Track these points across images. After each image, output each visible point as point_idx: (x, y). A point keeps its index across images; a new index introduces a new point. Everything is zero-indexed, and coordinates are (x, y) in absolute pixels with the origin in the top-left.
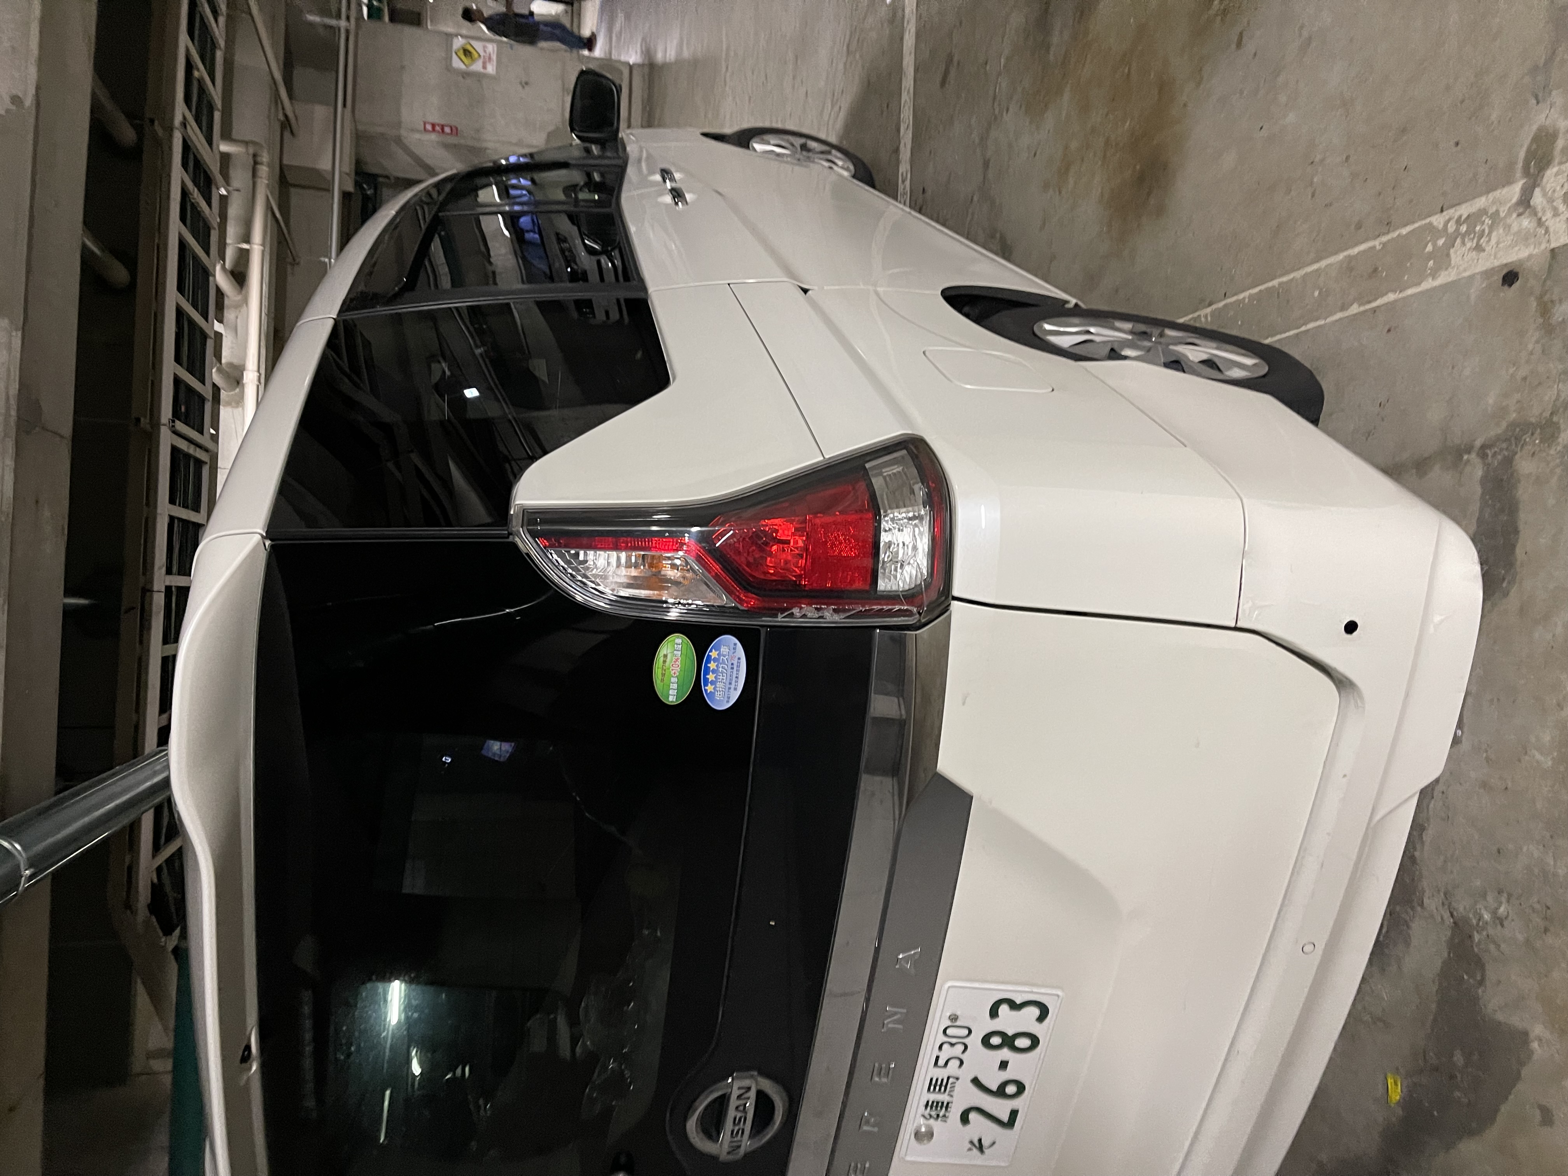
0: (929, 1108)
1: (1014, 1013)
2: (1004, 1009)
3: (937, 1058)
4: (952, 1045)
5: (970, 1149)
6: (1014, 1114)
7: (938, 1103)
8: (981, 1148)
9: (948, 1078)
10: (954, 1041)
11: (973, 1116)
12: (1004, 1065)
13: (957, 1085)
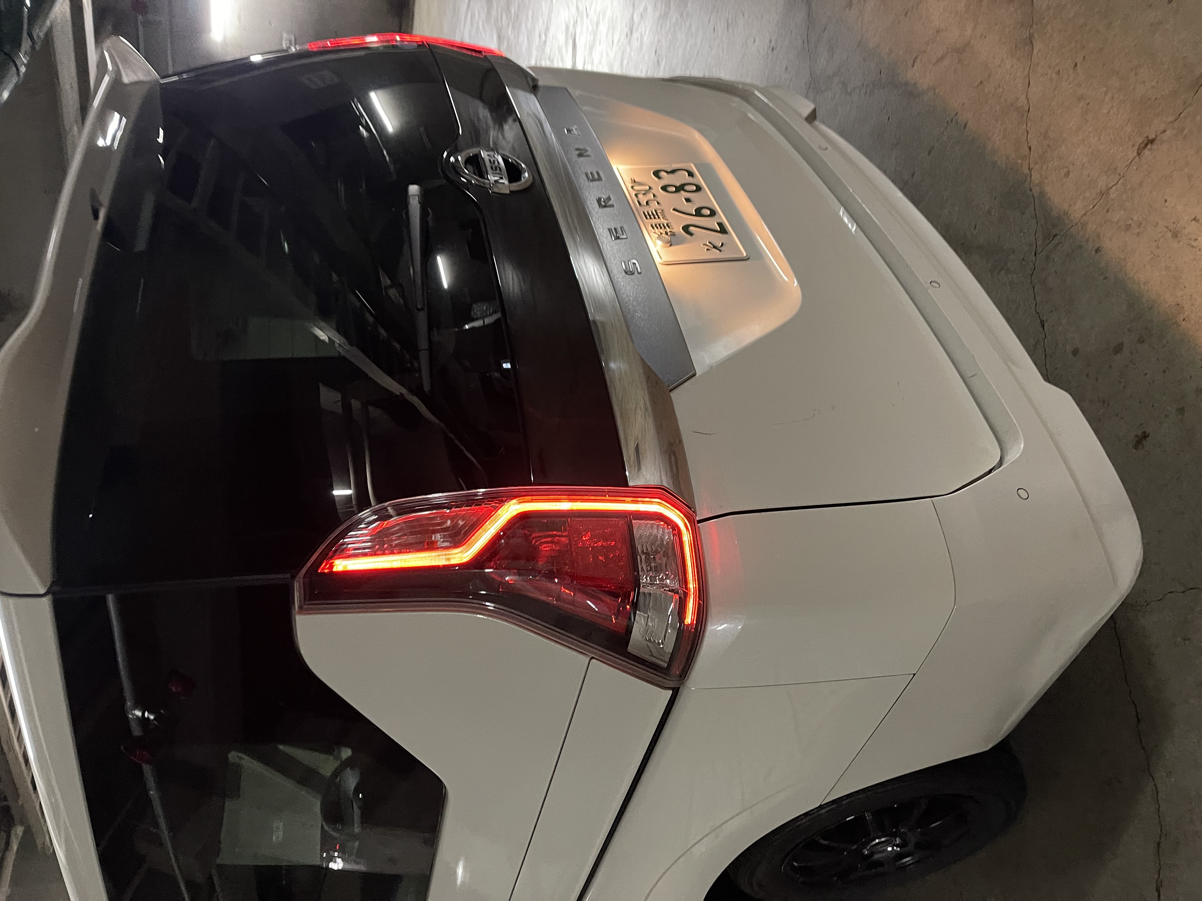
0: (655, 228)
1: (671, 175)
2: (663, 174)
4: (644, 194)
5: (708, 249)
6: (720, 225)
7: (660, 224)
8: (715, 247)
9: (656, 211)
10: (643, 192)
11: (692, 229)
12: (688, 200)
13: (666, 214)
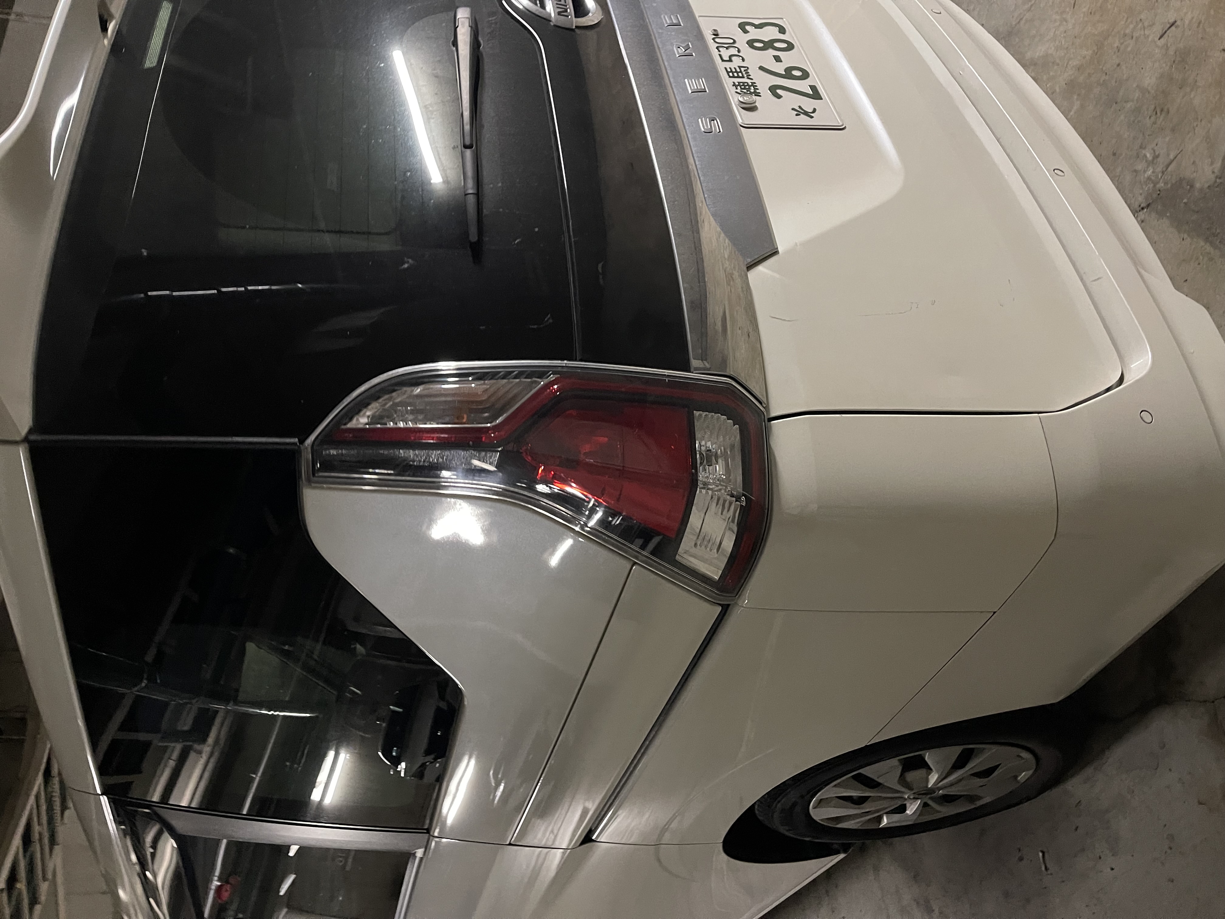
0: (739, 87)
1: (759, 30)
2: (749, 27)
3: (720, 55)
4: (727, 48)
5: (796, 115)
6: (813, 88)
7: (744, 83)
8: (806, 113)
9: (739, 68)
10: (726, 46)
11: (779, 92)
12: (778, 59)
13: (750, 74)
